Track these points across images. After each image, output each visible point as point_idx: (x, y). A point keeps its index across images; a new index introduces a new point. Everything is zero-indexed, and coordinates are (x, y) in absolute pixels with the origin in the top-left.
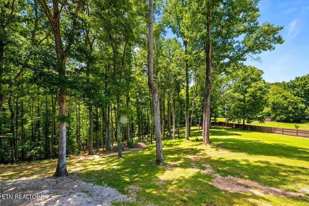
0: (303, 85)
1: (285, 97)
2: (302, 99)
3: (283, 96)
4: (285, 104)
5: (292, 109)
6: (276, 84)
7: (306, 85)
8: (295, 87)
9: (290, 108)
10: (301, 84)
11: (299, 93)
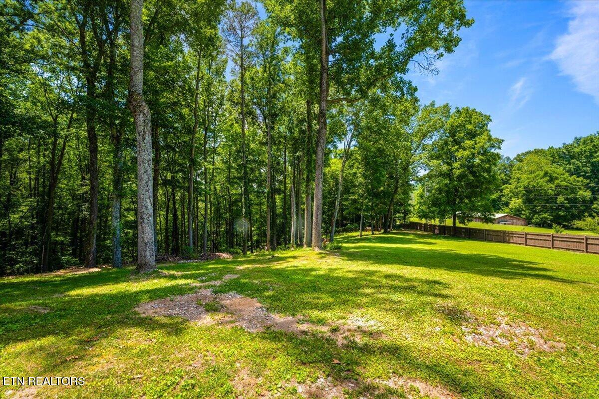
0: (587, 154)
1: (550, 176)
2: (585, 181)
3: (546, 174)
4: (550, 191)
5: (565, 200)
6: (537, 152)
7: (596, 152)
8: (572, 157)
9: (561, 199)
10: (585, 151)
11: (580, 169)
